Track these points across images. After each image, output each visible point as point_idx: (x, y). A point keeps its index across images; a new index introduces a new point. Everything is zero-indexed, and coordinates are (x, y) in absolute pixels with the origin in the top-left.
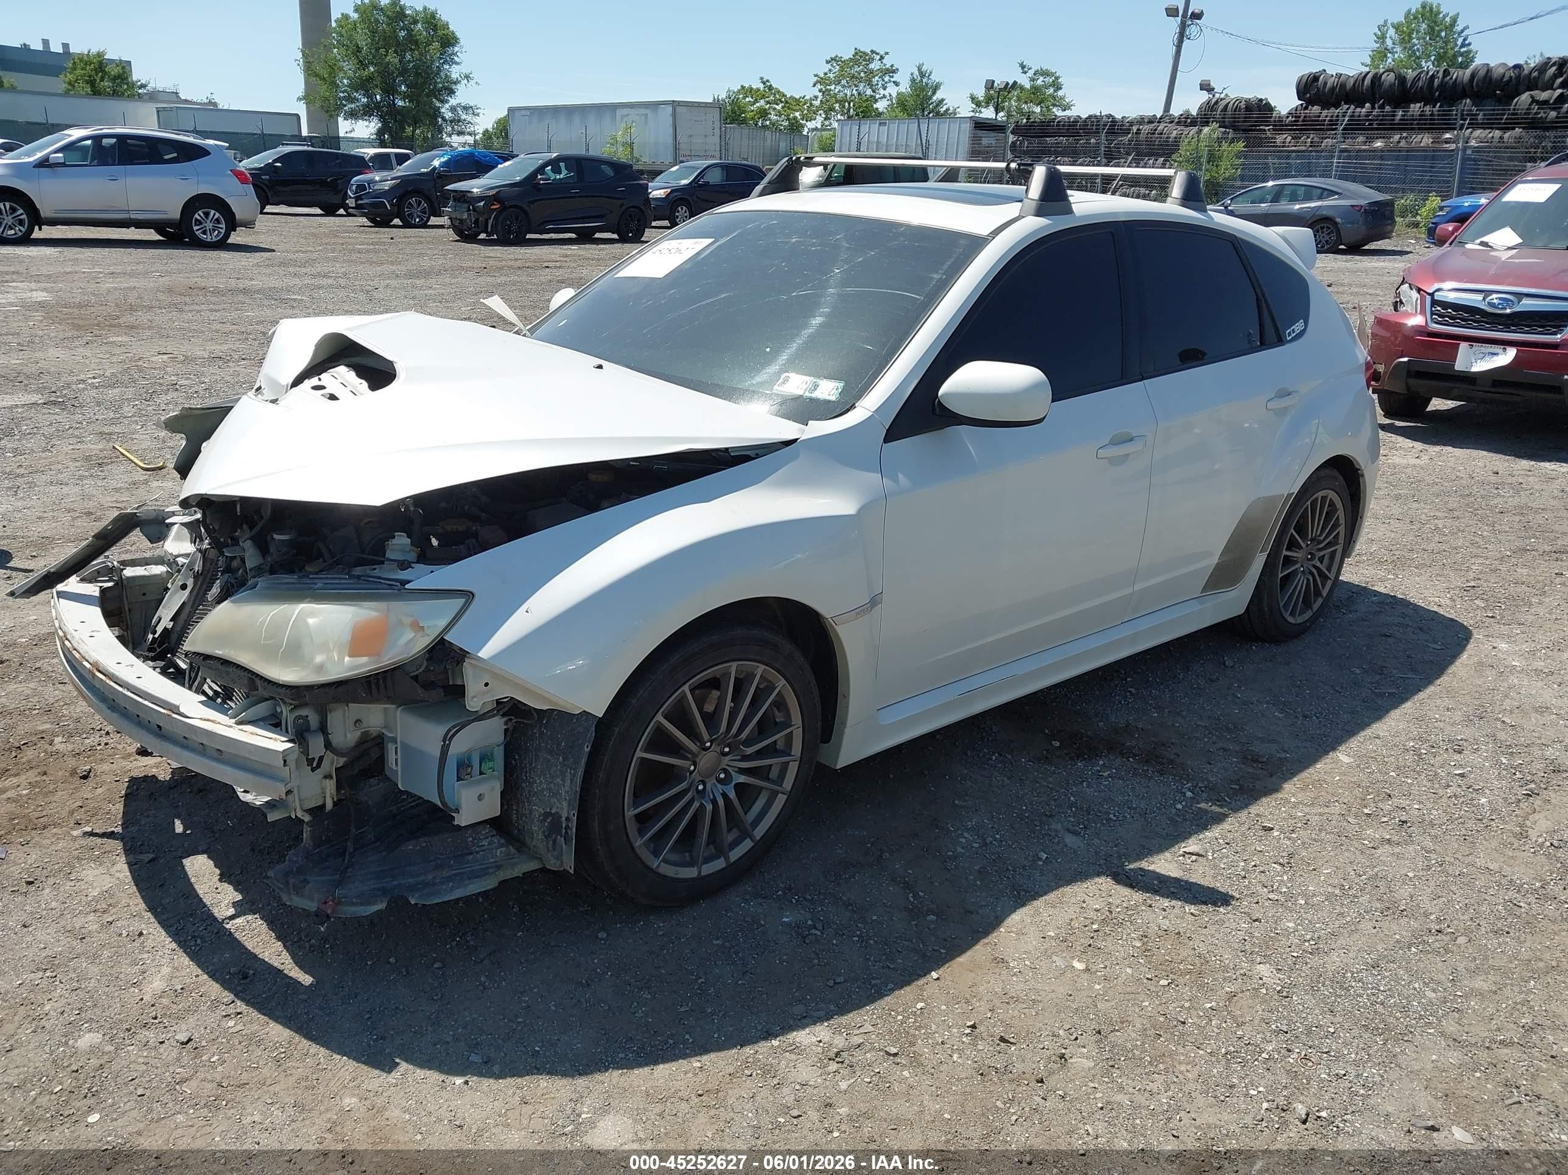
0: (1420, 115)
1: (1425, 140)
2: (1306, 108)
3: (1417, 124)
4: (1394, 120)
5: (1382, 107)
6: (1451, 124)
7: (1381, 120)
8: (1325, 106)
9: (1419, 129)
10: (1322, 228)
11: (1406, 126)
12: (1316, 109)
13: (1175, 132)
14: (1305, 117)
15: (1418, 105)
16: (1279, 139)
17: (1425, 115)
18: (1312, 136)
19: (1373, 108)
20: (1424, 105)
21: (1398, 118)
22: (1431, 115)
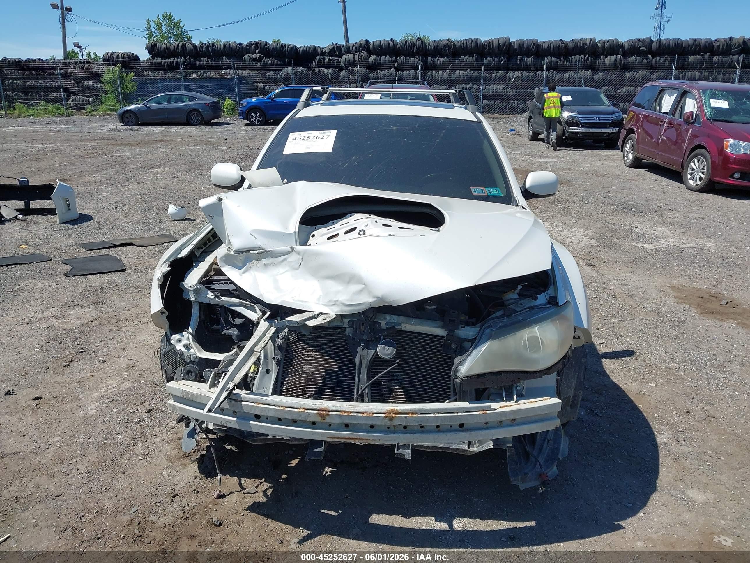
0: (207, 63)
1: (212, 74)
2: (154, 59)
3: (206, 67)
4: (195, 65)
5: (189, 59)
6: (220, 67)
7: (190, 65)
8: (163, 58)
9: (208, 69)
10: (194, 114)
11: (202, 68)
12: (159, 59)
13: (95, 68)
14: (155, 63)
15: (205, 59)
16: (146, 73)
17: (208, 63)
18: (161, 72)
19: (186, 60)
20: (207, 59)
21: (198, 64)
22: (211, 63)
